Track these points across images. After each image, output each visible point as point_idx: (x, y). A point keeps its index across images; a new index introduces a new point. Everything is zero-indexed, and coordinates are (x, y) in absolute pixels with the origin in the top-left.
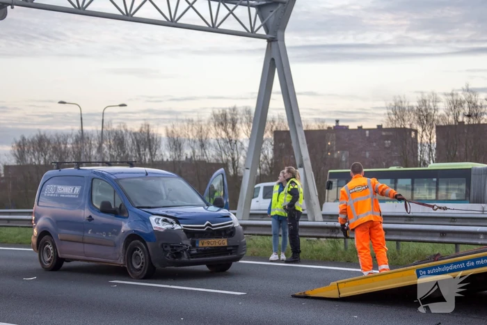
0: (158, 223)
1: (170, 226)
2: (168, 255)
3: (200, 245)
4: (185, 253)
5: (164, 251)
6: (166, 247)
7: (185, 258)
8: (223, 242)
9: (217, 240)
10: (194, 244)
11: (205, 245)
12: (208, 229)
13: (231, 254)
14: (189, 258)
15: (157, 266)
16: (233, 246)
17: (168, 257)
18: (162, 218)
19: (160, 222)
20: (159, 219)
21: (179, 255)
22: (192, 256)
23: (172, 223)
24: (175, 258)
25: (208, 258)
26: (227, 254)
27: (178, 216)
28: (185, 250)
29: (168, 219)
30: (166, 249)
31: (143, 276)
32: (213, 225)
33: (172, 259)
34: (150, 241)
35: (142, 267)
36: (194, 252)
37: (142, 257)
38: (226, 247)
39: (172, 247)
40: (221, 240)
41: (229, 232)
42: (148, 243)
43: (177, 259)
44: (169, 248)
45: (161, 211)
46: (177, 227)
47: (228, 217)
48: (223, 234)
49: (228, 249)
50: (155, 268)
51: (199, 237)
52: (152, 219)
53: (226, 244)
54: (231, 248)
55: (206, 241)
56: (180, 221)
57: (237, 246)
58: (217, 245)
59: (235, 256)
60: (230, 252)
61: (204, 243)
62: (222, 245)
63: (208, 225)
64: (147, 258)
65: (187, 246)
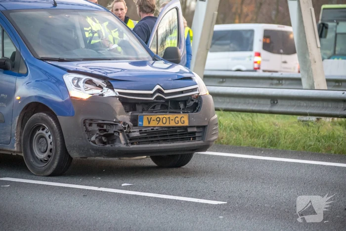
0: (77, 86)
1: (97, 91)
2: (93, 138)
3: (145, 123)
4: (121, 136)
5: (87, 131)
6: (90, 125)
7: (122, 143)
8: (182, 119)
9: (172, 116)
10: (135, 121)
11: (153, 124)
12: (158, 98)
13: (194, 139)
14: (127, 144)
15: (75, 155)
16: (198, 127)
17: (94, 142)
18: (84, 78)
19: (81, 84)
20: (79, 79)
21: (110, 138)
22: (133, 140)
23: (100, 87)
24: (105, 143)
25: (158, 145)
26: (188, 139)
27: (109, 76)
28: (122, 131)
29: (95, 80)
30: (90, 128)
31: (50, 172)
32: (166, 92)
33: (99, 145)
34: (63, 114)
35: (49, 156)
36: (137, 134)
37: (49, 141)
38: (186, 128)
39: (100, 125)
40: (180, 116)
41: (191, 103)
42: (61, 118)
43: (108, 146)
44: (95, 128)
45: (81, 66)
46: (108, 93)
47: (190, 78)
48: (182, 106)
49: (190, 130)
50: (71, 158)
51: (143, 110)
52: (68, 78)
53: (186, 124)
54: (195, 130)
55: (154, 117)
56: (113, 83)
57: (204, 127)
58: (173, 124)
59: (201, 142)
60: (192, 136)
61: (153, 121)
62: (180, 124)
63: (159, 91)
64: (59, 143)
65: (124, 124)
